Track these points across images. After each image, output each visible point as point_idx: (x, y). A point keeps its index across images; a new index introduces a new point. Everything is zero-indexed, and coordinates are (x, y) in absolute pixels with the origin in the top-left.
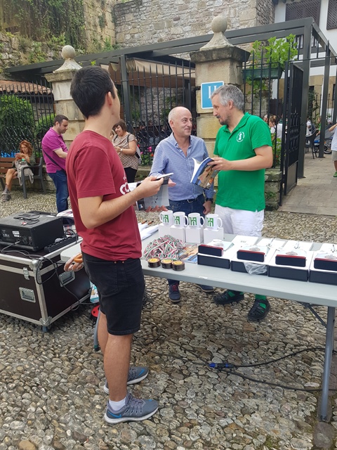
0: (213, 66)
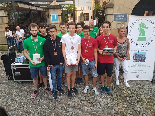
0: (55, 10)
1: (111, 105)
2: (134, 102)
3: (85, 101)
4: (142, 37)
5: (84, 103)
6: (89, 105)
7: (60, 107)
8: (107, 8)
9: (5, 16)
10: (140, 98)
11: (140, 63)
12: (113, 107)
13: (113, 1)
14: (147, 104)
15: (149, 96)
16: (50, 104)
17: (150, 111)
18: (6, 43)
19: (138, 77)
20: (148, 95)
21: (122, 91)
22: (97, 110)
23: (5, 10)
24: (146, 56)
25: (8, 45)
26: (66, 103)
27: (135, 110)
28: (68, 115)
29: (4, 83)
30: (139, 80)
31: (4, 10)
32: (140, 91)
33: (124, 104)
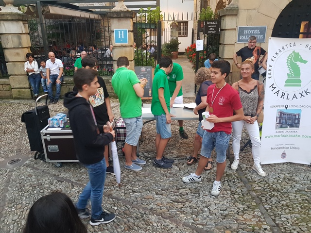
0: (121, 20)
1: (232, 211)
2: (276, 207)
3: (180, 202)
4: (294, 79)
5: (179, 206)
6: (189, 212)
7: (135, 214)
8: (225, 16)
9: (24, 32)
10: (288, 198)
11: (289, 129)
12: (234, 216)
13: (238, 2)
14: (301, 212)
15: (306, 195)
16: (116, 208)
17: (307, 224)
18: (27, 86)
19: (284, 157)
20: (302, 194)
21: (252, 185)
22: (205, 221)
23: (25, 21)
24: (301, 117)
25: (30, 88)
26: (145, 205)
27: (277, 222)
28: (149, 230)
29: (28, 166)
30: (287, 163)
31: (22, 20)
32: (288, 185)
33: (255, 210)
